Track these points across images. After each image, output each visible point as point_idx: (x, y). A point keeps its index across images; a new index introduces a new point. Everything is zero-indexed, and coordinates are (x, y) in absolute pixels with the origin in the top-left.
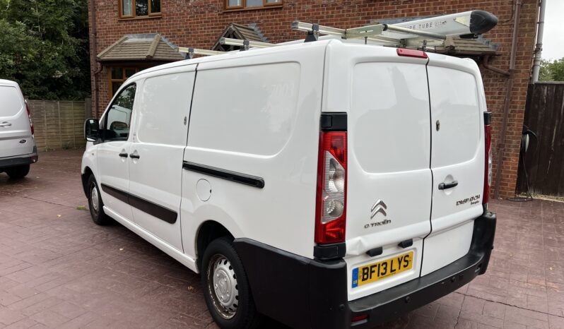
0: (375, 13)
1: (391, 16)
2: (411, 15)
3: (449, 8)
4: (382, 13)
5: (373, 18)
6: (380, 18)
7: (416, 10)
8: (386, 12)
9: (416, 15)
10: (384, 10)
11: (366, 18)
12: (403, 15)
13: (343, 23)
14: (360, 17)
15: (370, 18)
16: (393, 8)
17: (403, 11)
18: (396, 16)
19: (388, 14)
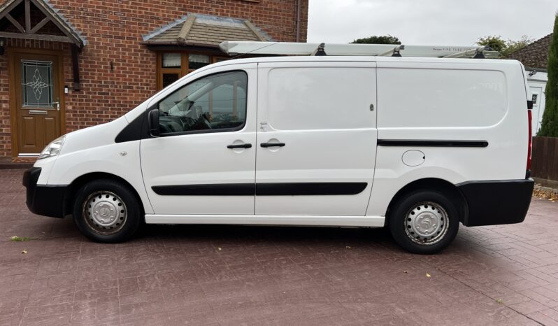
0: (192, 7)
1: (207, 13)
2: (223, 15)
3: (252, 15)
4: (198, 8)
5: (190, 11)
6: (196, 12)
7: (227, 12)
8: (202, 8)
9: (228, 15)
10: (200, 6)
11: (183, 10)
12: (217, 14)
13: (159, 11)
14: (177, 8)
15: (186, 10)
16: (208, 5)
17: (217, 10)
18: (211, 13)
19: (204, 10)
